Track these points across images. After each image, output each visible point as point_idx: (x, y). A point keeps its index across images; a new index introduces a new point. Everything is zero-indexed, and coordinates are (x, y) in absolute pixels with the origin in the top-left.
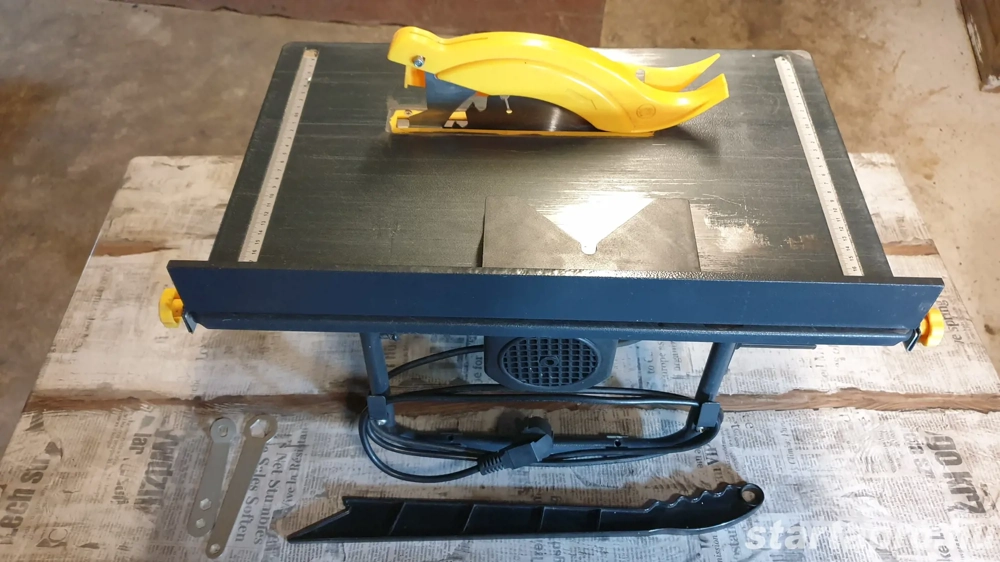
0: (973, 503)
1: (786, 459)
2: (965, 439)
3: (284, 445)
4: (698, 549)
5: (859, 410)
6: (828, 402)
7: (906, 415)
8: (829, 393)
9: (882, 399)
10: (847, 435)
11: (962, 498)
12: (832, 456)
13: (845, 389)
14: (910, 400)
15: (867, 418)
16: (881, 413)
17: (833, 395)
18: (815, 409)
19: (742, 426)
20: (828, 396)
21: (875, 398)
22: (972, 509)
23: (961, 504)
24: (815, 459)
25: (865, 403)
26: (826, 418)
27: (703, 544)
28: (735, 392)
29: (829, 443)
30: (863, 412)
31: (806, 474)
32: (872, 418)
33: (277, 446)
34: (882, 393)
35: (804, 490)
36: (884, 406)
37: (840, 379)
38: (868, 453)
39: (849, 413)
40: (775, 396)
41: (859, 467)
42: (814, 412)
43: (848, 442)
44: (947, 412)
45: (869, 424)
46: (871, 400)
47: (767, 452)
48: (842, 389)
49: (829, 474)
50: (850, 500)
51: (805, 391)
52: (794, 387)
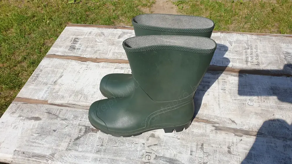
0: (76, 39)
2: (65, 50)
7: (74, 55)
11: (77, 40)
14: (69, 58)
19: (119, 56)
21: (79, 59)
22: (77, 38)
23: (78, 39)
28: (116, 64)
32: (84, 55)
34: (75, 60)
40: (105, 62)
44: (63, 55)
47: (116, 51)
52: (99, 63)
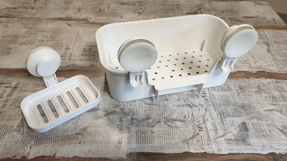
1: (237, 96)
3: (7, 87)
4: (198, 132)
5: (266, 79)
6: (253, 76)
8: (253, 73)
9: (275, 75)
10: (262, 88)
12: (257, 95)
13: (259, 71)
15: (270, 82)
16: (276, 80)
17: (254, 73)
18: (247, 78)
20: (253, 74)
21: (273, 75)
24: (250, 96)
25: (269, 76)
26: (253, 81)
27: (200, 129)
29: (255, 91)
30: (268, 80)
31: (246, 102)
32: (273, 82)
33: (4, 87)
35: (246, 108)
36: (277, 78)
37: (256, 68)
38: (273, 94)
39: (262, 80)
41: (270, 100)
42: (247, 79)
43: (263, 90)
45: (272, 84)
46: (271, 75)
47: (228, 93)
48: (258, 71)
49: (256, 102)
50: (268, 112)
51: (243, 72)
52: (238, 70)
